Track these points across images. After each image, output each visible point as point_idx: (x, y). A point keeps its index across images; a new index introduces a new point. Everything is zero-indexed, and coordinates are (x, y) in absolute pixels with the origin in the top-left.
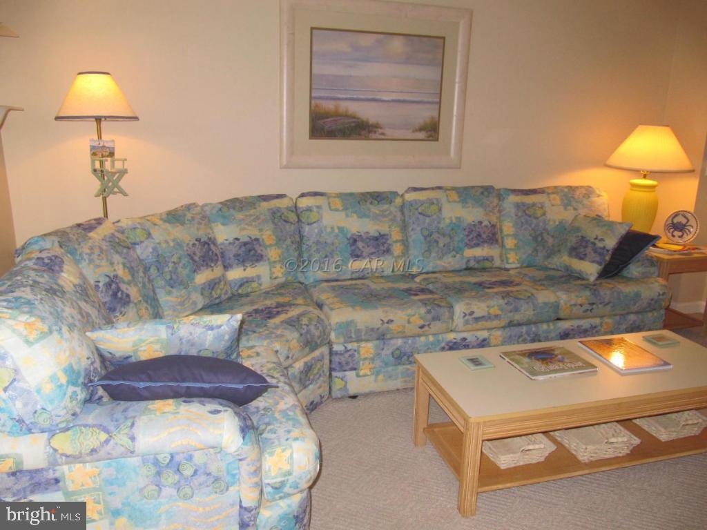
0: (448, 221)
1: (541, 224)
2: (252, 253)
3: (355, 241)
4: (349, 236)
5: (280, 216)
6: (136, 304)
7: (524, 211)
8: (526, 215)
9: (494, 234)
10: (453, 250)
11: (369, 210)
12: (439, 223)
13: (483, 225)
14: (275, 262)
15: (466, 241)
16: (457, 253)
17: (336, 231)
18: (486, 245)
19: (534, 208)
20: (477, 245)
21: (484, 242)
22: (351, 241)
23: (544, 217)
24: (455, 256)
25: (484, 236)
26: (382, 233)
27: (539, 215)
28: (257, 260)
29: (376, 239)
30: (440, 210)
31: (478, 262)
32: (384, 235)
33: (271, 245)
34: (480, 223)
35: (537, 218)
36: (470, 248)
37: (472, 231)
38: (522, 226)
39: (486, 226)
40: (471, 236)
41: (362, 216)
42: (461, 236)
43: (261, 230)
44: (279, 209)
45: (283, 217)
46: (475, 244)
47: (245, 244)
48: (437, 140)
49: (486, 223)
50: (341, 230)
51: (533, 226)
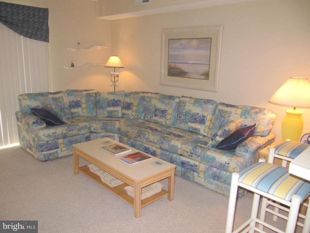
0: (186, 110)
1: (226, 121)
2: (129, 107)
3: (157, 110)
4: (156, 108)
5: (143, 99)
6: (82, 108)
7: (221, 113)
8: (221, 115)
9: (203, 120)
10: (185, 122)
11: (165, 101)
12: (183, 110)
13: (199, 115)
14: (134, 111)
15: (190, 119)
16: (186, 123)
17: (153, 106)
18: (197, 123)
19: (226, 113)
20: (194, 122)
21: (197, 122)
22: (156, 110)
23: (228, 118)
24: (184, 124)
25: (197, 119)
26: (166, 110)
27: (226, 117)
28: (129, 109)
29: (163, 111)
30: (185, 106)
31: (193, 129)
32: (166, 111)
33: (135, 106)
34: (198, 114)
35: (225, 118)
36: (190, 123)
37: (193, 116)
38: (217, 120)
39: (200, 116)
40: (192, 118)
41: (163, 103)
42: (189, 117)
43: (135, 101)
44: (144, 96)
45: (144, 99)
46: (193, 122)
47: (128, 104)
48: (208, 79)
49: (200, 114)
50: (155, 106)
51: (222, 121)
